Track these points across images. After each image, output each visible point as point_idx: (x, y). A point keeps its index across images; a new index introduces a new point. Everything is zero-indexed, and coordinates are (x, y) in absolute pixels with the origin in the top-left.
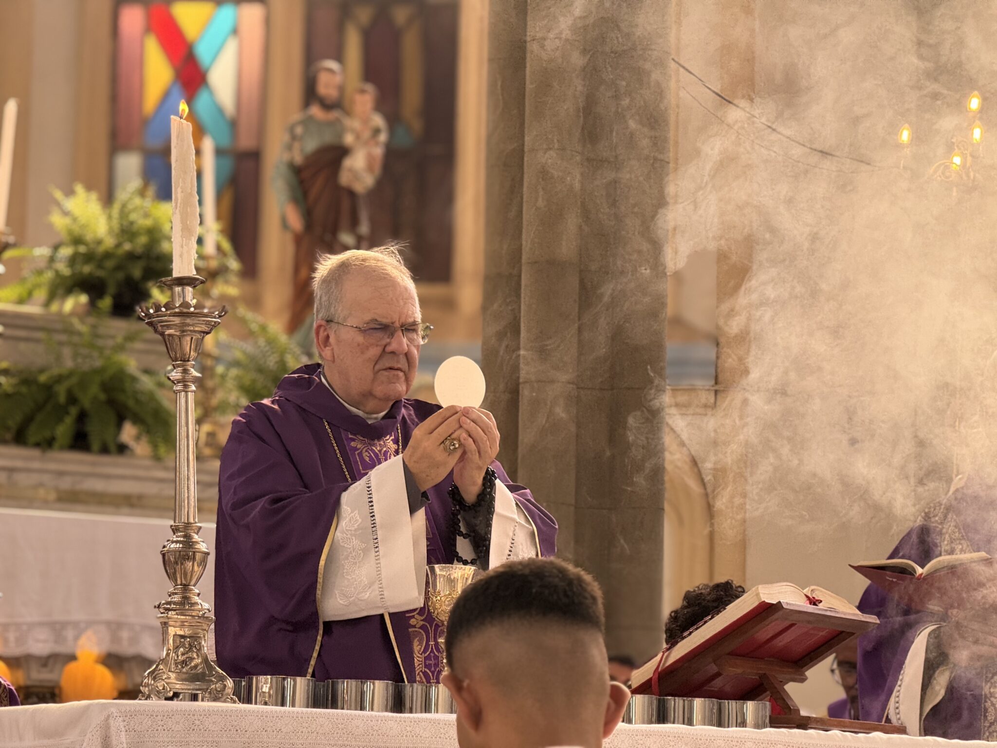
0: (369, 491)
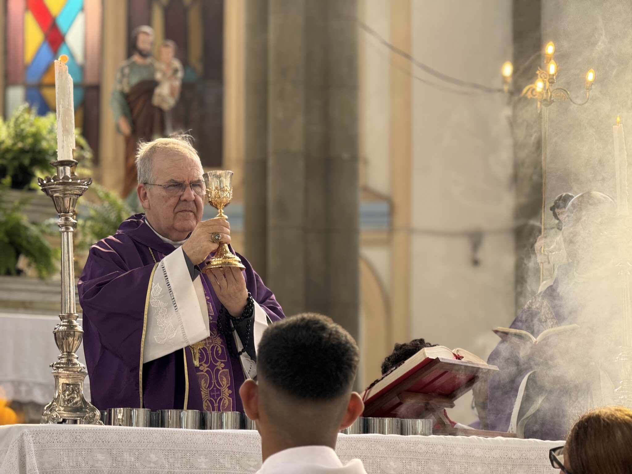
0: (163, 270)
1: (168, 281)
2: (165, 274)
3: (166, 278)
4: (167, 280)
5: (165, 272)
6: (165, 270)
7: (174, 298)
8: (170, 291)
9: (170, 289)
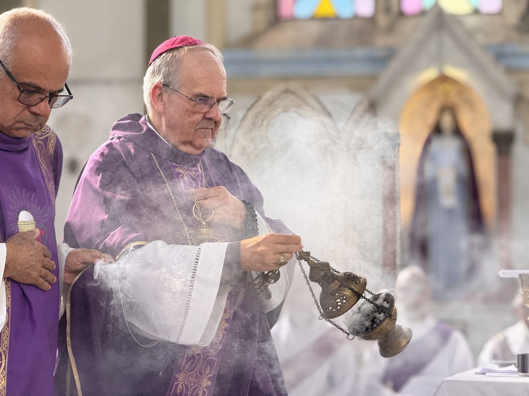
1: (196, 265)
2: (198, 256)
3: (196, 261)
4: (196, 263)
5: (199, 254)
6: (199, 252)
7: (192, 286)
8: (193, 276)
9: (194, 275)
